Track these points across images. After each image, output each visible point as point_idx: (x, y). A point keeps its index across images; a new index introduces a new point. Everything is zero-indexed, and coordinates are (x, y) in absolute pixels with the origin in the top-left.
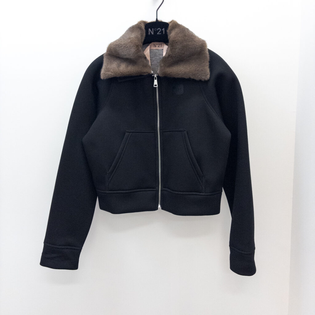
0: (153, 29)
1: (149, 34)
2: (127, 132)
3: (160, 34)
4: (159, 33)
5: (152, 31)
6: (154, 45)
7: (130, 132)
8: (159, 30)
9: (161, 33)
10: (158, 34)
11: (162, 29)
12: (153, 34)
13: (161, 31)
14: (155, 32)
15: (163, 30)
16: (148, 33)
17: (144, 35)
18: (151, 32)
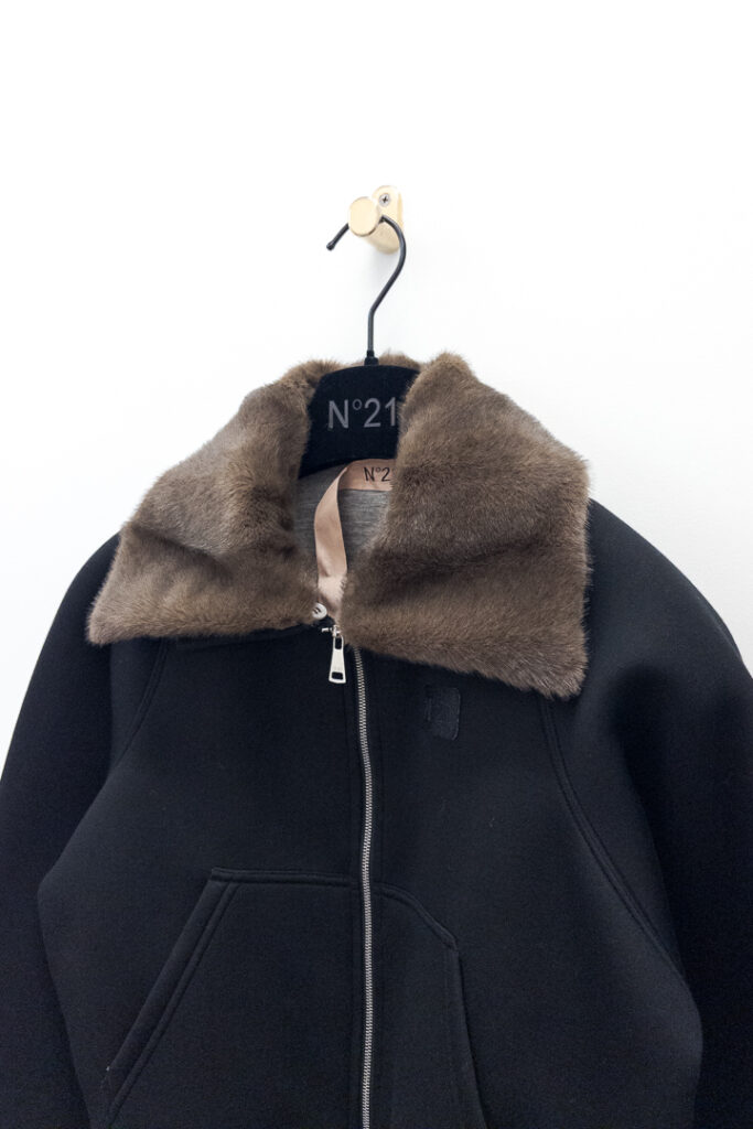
0: (346, 402)
1: (331, 426)
2: (215, 878)
3: (378, 425)
4: (372, 422)
5: (343, 414)
6: (366, 470)
7: (228, 880)
8: (373, 406)
9: (381, 421)
10: (367, 425)
11: (384, 401)
12: (345, 425)
13: (380, 411)
14: (358, 417)
15: (387, 406)
16: (327, 421)
17: (304, 430)
18: (339, 415)
